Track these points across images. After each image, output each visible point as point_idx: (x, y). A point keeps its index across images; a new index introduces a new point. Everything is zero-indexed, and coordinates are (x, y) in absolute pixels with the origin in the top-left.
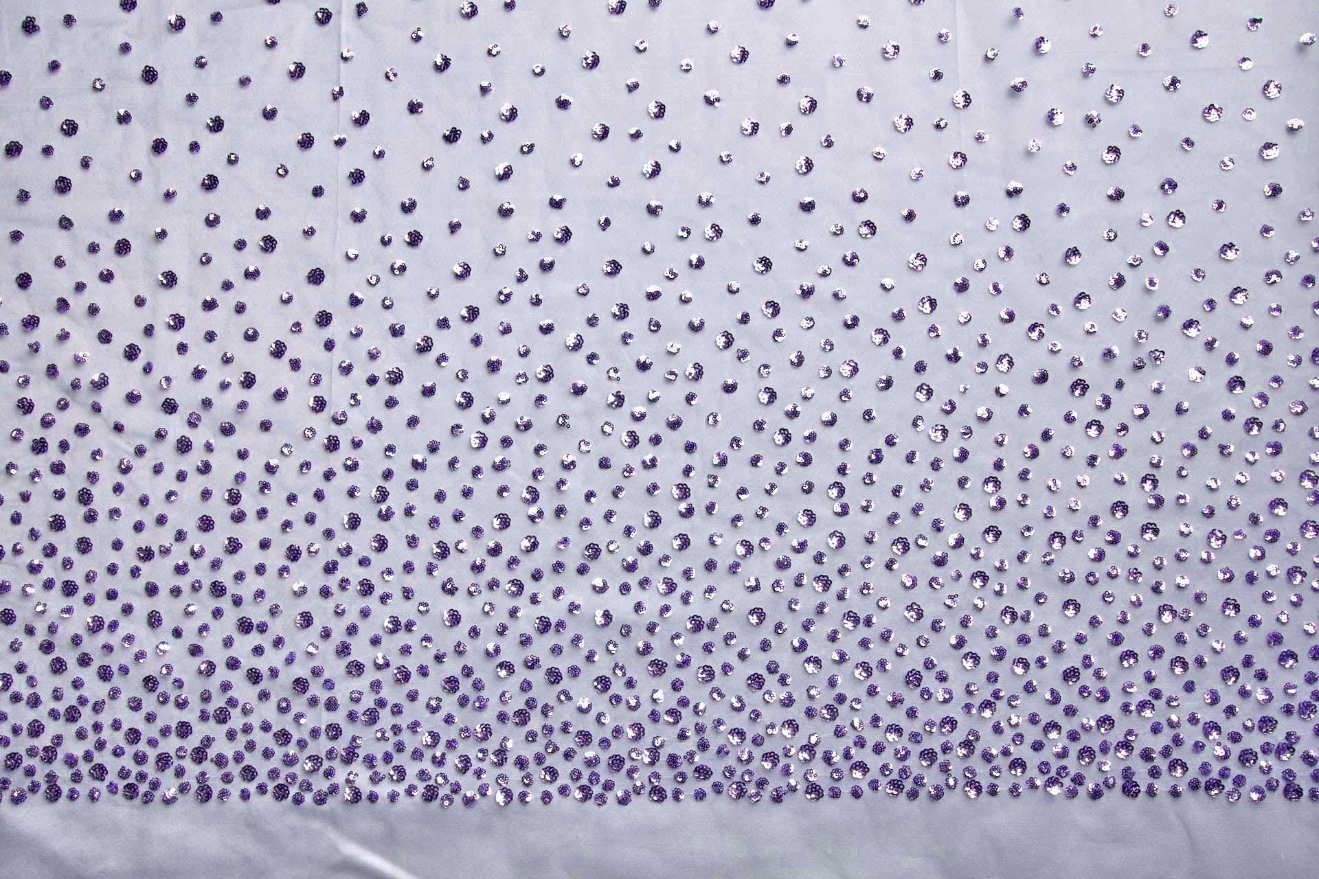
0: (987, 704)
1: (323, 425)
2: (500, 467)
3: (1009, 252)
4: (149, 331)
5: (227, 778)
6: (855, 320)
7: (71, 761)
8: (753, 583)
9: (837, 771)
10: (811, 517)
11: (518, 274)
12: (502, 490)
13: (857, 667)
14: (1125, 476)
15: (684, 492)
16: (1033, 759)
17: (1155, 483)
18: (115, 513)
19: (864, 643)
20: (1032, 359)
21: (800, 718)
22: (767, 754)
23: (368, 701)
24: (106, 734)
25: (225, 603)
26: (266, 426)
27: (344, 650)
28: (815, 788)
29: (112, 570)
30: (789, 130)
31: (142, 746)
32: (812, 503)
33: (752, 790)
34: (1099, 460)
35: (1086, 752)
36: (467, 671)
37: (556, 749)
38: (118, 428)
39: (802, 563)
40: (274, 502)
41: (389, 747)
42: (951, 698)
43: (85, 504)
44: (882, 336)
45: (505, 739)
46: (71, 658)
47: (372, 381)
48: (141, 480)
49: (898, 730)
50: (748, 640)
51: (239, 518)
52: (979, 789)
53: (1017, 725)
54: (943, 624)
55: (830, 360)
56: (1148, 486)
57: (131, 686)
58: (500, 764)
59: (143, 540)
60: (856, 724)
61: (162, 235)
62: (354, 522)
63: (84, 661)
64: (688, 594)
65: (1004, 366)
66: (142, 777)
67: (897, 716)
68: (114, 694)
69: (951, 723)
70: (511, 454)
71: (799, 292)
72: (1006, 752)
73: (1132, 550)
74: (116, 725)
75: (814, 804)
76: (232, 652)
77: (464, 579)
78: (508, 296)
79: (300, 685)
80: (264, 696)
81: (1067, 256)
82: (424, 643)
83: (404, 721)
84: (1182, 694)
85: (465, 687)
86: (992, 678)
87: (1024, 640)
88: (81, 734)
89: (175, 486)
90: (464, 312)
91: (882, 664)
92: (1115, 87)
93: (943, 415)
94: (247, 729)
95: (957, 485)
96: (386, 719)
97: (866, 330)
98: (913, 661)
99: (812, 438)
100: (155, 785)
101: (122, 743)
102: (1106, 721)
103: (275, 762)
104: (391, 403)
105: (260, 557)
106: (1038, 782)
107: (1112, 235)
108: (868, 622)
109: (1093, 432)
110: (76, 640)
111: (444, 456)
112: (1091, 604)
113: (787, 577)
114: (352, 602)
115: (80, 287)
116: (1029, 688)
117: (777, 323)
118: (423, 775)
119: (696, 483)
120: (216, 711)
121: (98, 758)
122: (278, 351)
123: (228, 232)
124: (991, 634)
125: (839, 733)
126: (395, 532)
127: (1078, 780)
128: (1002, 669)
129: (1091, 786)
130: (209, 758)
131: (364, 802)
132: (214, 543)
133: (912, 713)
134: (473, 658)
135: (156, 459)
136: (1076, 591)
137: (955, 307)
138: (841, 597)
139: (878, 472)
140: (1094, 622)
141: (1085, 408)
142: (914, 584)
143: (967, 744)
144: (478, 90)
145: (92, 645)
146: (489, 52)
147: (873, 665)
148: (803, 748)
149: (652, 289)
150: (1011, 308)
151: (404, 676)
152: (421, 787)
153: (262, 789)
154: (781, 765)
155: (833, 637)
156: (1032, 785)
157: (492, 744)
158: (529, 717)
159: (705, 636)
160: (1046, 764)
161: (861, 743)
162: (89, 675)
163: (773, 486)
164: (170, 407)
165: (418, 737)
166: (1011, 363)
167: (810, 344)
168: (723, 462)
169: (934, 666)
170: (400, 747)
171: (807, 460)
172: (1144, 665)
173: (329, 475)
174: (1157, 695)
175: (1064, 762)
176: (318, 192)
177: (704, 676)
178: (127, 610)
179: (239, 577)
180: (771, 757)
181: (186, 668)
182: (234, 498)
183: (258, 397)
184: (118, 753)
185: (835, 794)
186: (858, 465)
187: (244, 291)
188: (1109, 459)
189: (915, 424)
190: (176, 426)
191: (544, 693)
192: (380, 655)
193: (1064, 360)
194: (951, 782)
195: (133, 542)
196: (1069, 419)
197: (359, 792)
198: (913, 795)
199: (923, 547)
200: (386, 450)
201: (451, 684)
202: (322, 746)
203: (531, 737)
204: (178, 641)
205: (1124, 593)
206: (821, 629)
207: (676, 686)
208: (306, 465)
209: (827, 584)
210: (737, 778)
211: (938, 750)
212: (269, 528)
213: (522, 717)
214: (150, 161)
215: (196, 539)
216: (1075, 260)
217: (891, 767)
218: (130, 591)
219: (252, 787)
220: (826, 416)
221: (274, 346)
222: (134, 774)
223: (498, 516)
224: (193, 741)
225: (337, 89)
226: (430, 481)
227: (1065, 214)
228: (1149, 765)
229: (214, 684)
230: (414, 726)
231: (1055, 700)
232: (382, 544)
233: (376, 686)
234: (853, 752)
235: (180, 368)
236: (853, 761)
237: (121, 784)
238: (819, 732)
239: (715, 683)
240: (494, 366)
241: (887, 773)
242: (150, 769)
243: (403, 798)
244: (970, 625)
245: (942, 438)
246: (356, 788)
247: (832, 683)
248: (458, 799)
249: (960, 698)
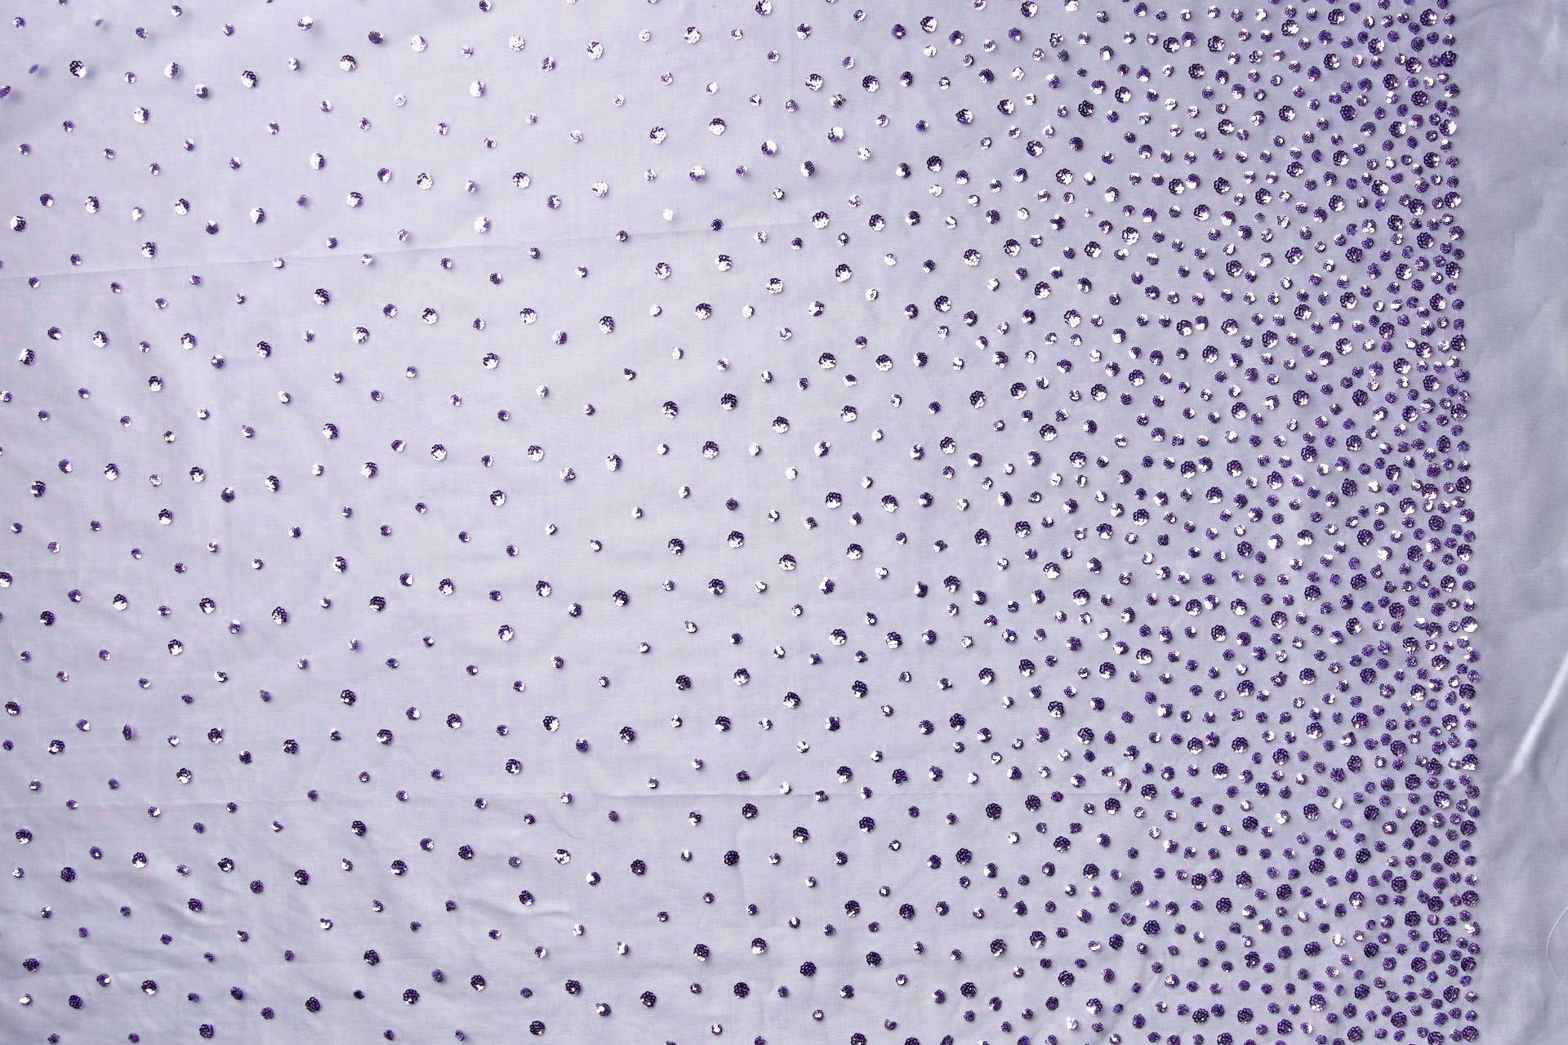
0: (1376, 189)
1: (1131, 801)
2: (1168, 634)
3: (963, 174)
4: (1046, 964)
5: (1456, 878)
6: (1028, 314)
7: (1441, 1020)
8: (1271, 402)
9: (1439, 323)
10: (1210, 351)
11: (989, 624)
12: (1190, 634)
13: (1345, 307)
14: (1166, 67)
15: (1189, 467)
16: (1425, 147)
17: (1172, 40)
18: (1215, 989)
19: (1323, 300)
20: (1058, 152)
21: (1392, 357)
22: (1426, 387)
23: (1385, 751)
24: (1417, 988)
25: (1297, 886)
26: (1133, 854)
27: (1338, 775)
28: (1455, 342)
29: (1267, 989)
30: (851, 378)
31: (1428, 956)
32: (1196, 348)
33: (1457, 400)
34: (1152, 91)
35: (1419, 99)
36: (1356, 661)
37: (1424, 578)
38: (1137, 989)
39: (1251, 359)
40: (1201, 844)
41: (1425, 731)
42: (1372, 221)
43: (1208, 1016)
44: (1042, 290)
45: (1417, 625)
46: (1348, 1024)
47: (1090, 756)
48: (1185, 966)
49: (1401, 269)
50: (1322, 406)
51: (1219, 876)
52: (1453, 195)
53: (1394, 161)
54: (1304, 229)
55: (1063, 336)
56: (1174, 47)
57: (1374, 969)
58: (1438, 628)
59: (1240, 963)
60: (1397, 306)
61: (957, 954)
62: (1221, 769)
63: (1351, 1011)
64: (1282, 461)
65: (1067, 179)
66: (1456, 955)
67: (1389, 270)
68: (1380, 983)
69: (1393, 221)
70: (1155, 626)
71: (1002, 365)
72: (1419, 171)
73: (1233, 60)
74: (1409, 980)
75: (1469, 343)
76: (1341, 877)
77: (1270, 667)
78: (1011, 633)
79: (1371, 814)
80: (1381, 847)
81: (965, 122)
82: (1331, 701)
83: (1402, 717)
84: (1362, 15)
85: (1370, 663)
86: (1352, 184)
87: (1317, 156)
88: (1417, 1012)
89: (1189, 935)
90: (1027, 673)
91: (1341, 284)
92: (809, 82)
93: (1113, 232)
94: (1411, 862)
95: (1178, 218)
96: (1400, 735)
97: (1036, 303)
98: (1337, 255)
99: (1137, 351)
100: (1463, 944)
101: (1426, 973)
102: (1389, 81)
103: (1441, 835)
104: (1110, 738)
105: (1254, 856)
106: (1445, 142)
107: (944, 82)
108: (1304, 297)
109: (1126, 97)
110: (1333, 1019)
111: (1159, 688)
112: (1281, 96)
113: (1264, 371)
114: (1294, 771)
115: (1007, 1027)
116: (1361, 150)
117: (1032, 386)
118: (1451, 699)
119: (1179, 456)
120: (1395, 890)
121: (1438, 994)
122: (1063, 843)
123: (952, 893)
124: (1312, 185)
125: (1405, 322)
126: (1229, 731)
127: (1442, 106)
128: (1344, 175)
129: (1448, 95)
130: (1438, 895)
131: (1477, 752)
132: (1242, 897)
133: (1386, 256)
134: (1344, 656)
135: (1164, 954)
136: (1271, 109)
137: (1016, 222)
138: (1281, 322)
139: (1167, 291)
140: (1300, 94)
141: (1104, 104)
142: (1268, 256)
143: (1413, 205)
144: (818, 667)
145: (1337, 1004)
146: (781, 657)
147: (1343, 292)
148: (1420, 354)
149: (1002, 501)
150: (1014, 170)
151: (1362, 719)
152: (1461, 700)
153: (1466, 846)
154: (1435, 374)
155: (1319, 329)
156: (1448, 147)
157: (1421, 636)
158: (1396, 604)
159: (1320, 445)
160: (1428, 135)
161: (1413, 302)
162: (1363, 1007)
163: (1182, 386)
164: (1117, 942)
165: (1416, 705)
166: (1065, 171)
167: (1050, 354)
168: (1159, 432)
169: (1342, 237)
170: (1426, 721)
171: (1157, 355)
172: (1336, 47)
173: (1178, 794)
174: (1363, 37)
175: (1426, 118)
176: (914, 812)
177: (1356, 445)
178: (1304, 975)
179: (1272, 873)
180: (1428, 383)
181: (1357, 918)
182: (1200, 880)
183: (1107, 861)
184: (1434, 978)
185: (1460, 324)
186: (1160, 310)
187: (1008, 876)
188: (1151, 81)
189: (1122, 258)
190: (1134, 936)
191: (1374, 591)
192: (1342, 742)
193: (1060, 123)
194: (1448, 219)
195: (1242, 972)
196: (1114, 118)
197: (1467, 757)
198: (1459, 254)
199: (1234, 248)
200: (1154, 741)
201: (1368, 676)
202: (1426, 792)
203: (1415, 601)
204: (1332, 926)
205: (1272, 66)
206: (1309, 338)
207: (1365, 470)
208: (1169, 816)
209: (1270, 336)
210: (1447, 413)
211: (1418, 232)
212: (1228, 848)
213: (1396, 610)
214: (886, 968)
215: (1239, 914)
216: (969, 115)
217: (1435, 274)
218: (1287, 971)
219: (1463, 855)
220: (1117, 338)
221: (1059, 848)
222: (1453, 963)
223: (1215, 638)
224: (1423, 909)
225: (818, 797)
226: (1183, 701)
227: (927, 125)
228: (1427, 43)
229: (1370, 893)
230: (1407, 709)
231: (1369, 127)
232: (1241, 743)
233: (1370, 745)
234: (1422, 309)
235: (1080, 935)
236: (1430, 309)
237: (1462, 973)
238: (1404, 342)
239: (1363, 435)
240: (1076, 644)
241: (1440, 278)
242: (1447, 949)
243: (1473, 717)
244: (1304, 205)
245: (1135, 233)
246: (1464, 760)
247: (1360, 329)
248: (1471, 667)
249: (1371, 213)
